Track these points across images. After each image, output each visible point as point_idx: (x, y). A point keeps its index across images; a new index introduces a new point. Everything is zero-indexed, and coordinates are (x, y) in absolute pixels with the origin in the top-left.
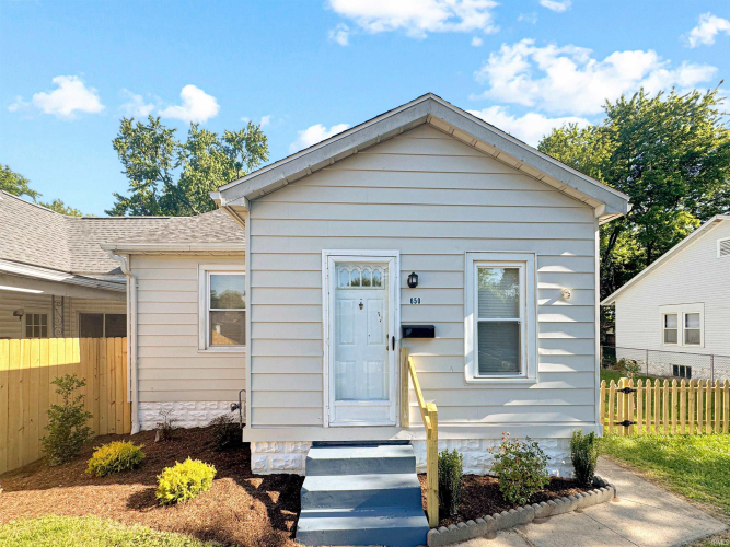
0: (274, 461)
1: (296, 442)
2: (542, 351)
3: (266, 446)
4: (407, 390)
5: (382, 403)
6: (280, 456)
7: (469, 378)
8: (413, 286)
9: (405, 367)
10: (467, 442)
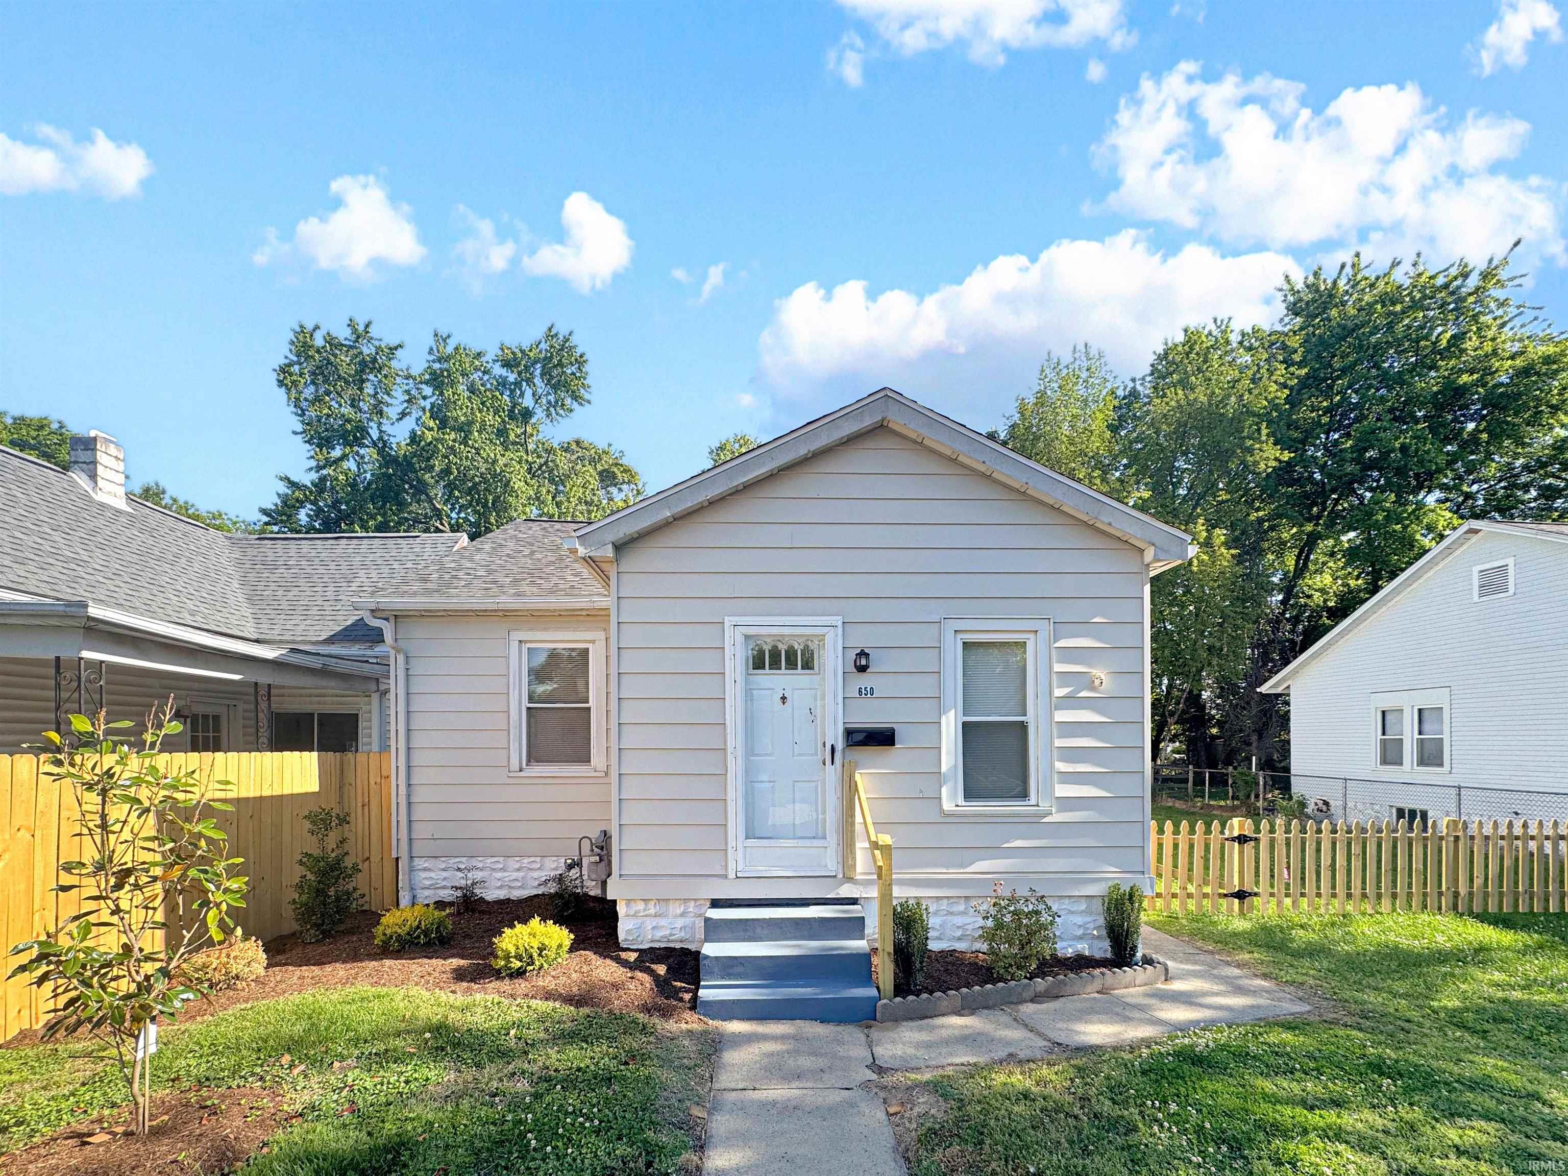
0: (653, 928)
1: (686, 900)
2: (1061, 766)
3: (641, 906)
4: (853, 824)
5: (816, 843)
6: (663, 922)
7: (947, 806)
8: (862, 669)
9: (850, 790)
10: (945, 901)
